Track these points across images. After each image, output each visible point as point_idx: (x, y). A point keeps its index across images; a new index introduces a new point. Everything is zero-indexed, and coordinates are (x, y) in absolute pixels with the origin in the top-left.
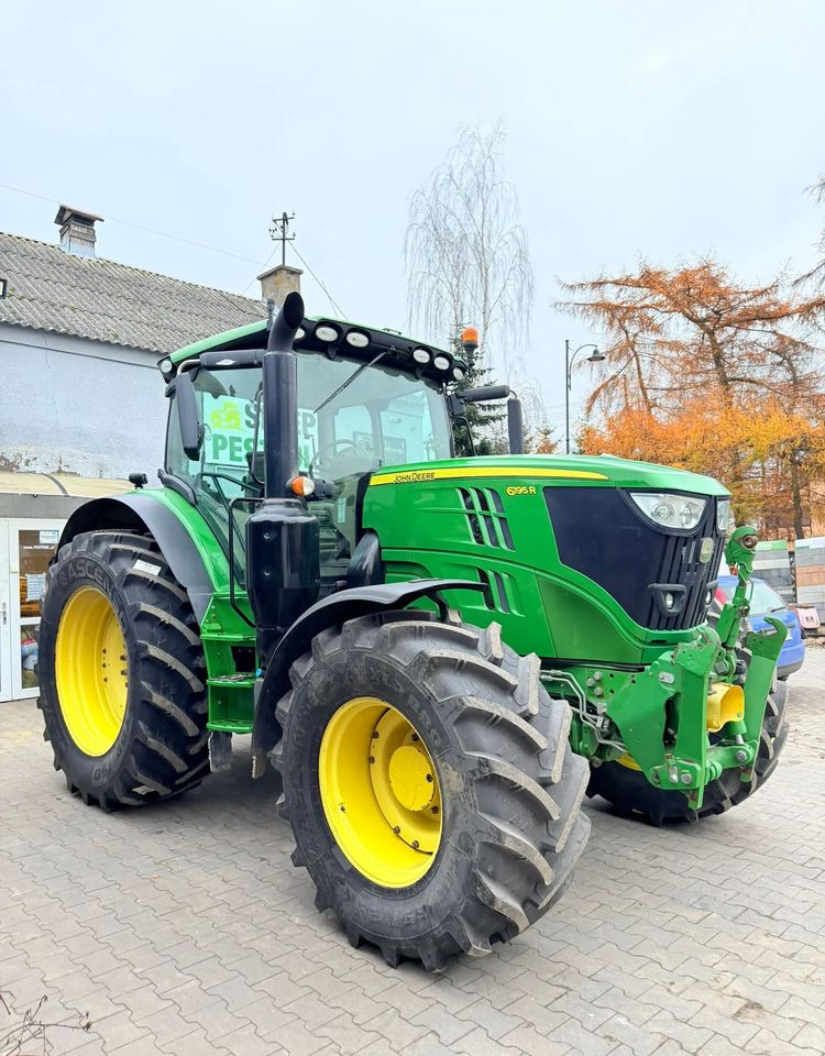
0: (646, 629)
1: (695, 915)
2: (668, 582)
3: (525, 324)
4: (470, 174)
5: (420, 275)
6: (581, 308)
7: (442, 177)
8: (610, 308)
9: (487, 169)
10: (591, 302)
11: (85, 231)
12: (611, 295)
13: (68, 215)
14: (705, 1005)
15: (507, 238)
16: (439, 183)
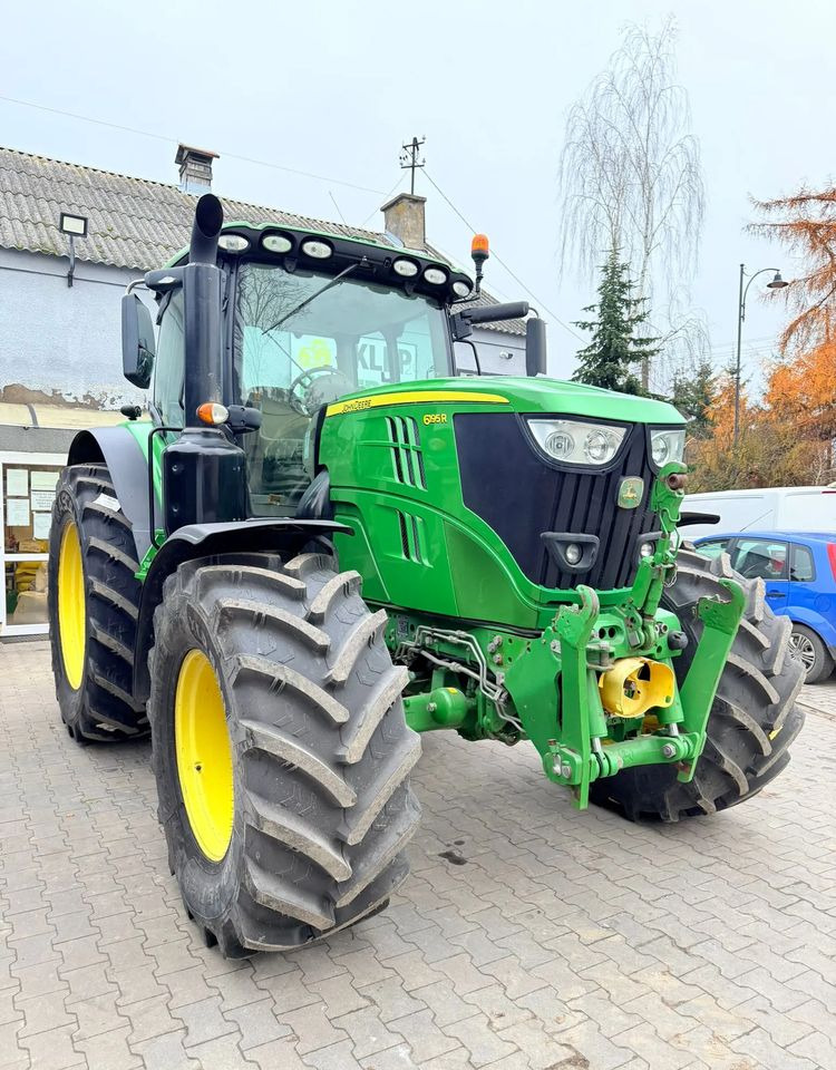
0: (541, 588)
1: (592, 934)
2: (569, 531)
3: (693, 247)
4: (635, 79)
5: (576, 199)
6: (778, 230)
7: (602, 86)
8: (813, 229)
9: (655, 72)
10: (791, 221)
11: (202, 169)
12: (815, 212)
13: (186, 152)
14: (520, 1050)
15: (674, 151)
16: (601, 92)
